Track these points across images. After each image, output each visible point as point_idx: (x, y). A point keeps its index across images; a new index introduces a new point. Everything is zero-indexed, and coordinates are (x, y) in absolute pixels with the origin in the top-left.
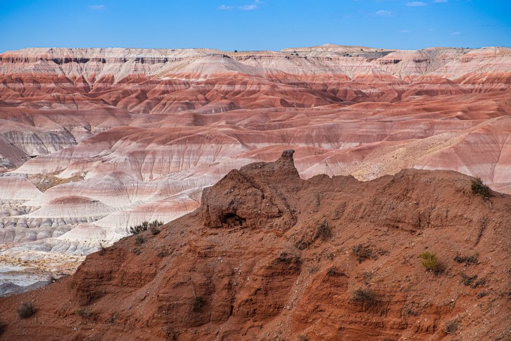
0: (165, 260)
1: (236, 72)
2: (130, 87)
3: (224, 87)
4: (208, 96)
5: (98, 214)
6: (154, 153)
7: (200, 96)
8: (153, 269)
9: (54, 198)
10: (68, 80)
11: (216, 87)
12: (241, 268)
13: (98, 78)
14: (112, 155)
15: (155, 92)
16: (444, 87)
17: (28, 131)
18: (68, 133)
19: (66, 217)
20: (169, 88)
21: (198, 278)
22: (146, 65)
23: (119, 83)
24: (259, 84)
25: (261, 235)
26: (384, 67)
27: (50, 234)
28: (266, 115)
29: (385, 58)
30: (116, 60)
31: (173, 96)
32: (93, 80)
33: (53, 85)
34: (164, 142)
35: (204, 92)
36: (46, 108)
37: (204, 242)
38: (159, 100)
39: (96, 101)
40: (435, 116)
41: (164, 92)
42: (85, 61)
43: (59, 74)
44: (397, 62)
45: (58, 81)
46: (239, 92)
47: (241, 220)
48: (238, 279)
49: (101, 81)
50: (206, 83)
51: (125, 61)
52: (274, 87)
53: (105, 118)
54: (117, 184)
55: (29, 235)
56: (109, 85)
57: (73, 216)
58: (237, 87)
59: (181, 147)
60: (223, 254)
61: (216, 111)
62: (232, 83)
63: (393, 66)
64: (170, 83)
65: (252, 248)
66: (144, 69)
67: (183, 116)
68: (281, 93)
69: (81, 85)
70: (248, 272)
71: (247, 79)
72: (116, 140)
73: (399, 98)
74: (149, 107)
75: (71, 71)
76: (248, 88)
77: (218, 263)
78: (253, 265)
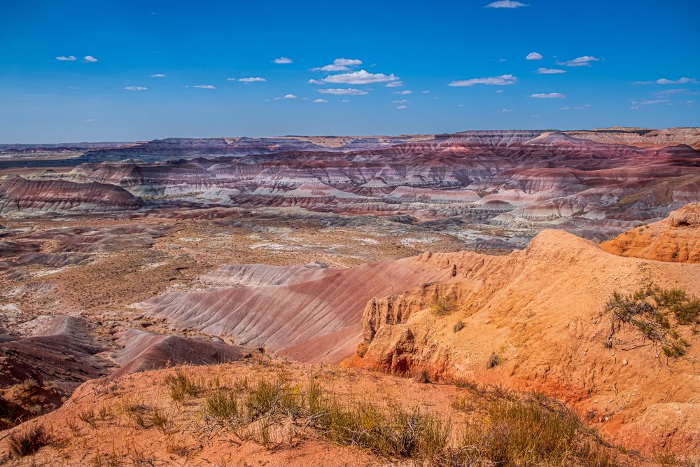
0: (654, 238)
1: (569, 141)
2: (515, 148)
3: (563, 149)
4: (554, 153)
5: (509, 209)
6: (532, 181)
7: (551, 153)
8: (649, 241)
9: (487, 201)
10: (485, 145)
11: (559, 149)
12: (690, 242)
13: (499, 144)
14: (511, 181)
15: (527, 151)
16: (683, 149)
17: (470, 170)
18: (488, 170)
19: (494, 209)
20: (535, 149)
21: (673, 245)
22: (523, 138)
23: (510, 146)
24: (581, 147)
25: (698, 230)
26: (648, 138)
27: (487, 217)
28: (586, 163)
29: (649, 134)
30: (508, 136)
31: (536, 153)
32: (496, 145)
33: (478, 148)
34: (536, 176)
35: (552, 151)
36: (476, 159)
37: (672, 232)
38: (530, 155)
39: (499, 156)
40: (681, 165)
41: (532, 151)
42: (494, 136)
43: (481, 142)
44: (656, 135)
45: (480, 146)
46: (570, 151)
47: (688, 224)
48: (689, 247)
49: (500, 145)
50: (553, 147)
51: (512, 136)
52: (589, 148)
53: (505, 164)
54: (517, 195)
55: (478, 217)
56: (504, 148)
57: (497, 209)
58: (570, 149)
59: (545, 178)
60: (682, 237)
61: (559, 160)
62: (567, 147)
63: (654, 138)
64: (535, 146)
65: (695, 235)
66: (521, 140)
67: (542, 163)
68: (593, 151)
69: (491, 147)
70: (694, 244)
71: (574, 145)
72: (513, 174)
73: (657, 154)
74: (525, 158)
75: (487, 141)
76: (575, 149)
77: (680, 241)
78: (696, 242)
